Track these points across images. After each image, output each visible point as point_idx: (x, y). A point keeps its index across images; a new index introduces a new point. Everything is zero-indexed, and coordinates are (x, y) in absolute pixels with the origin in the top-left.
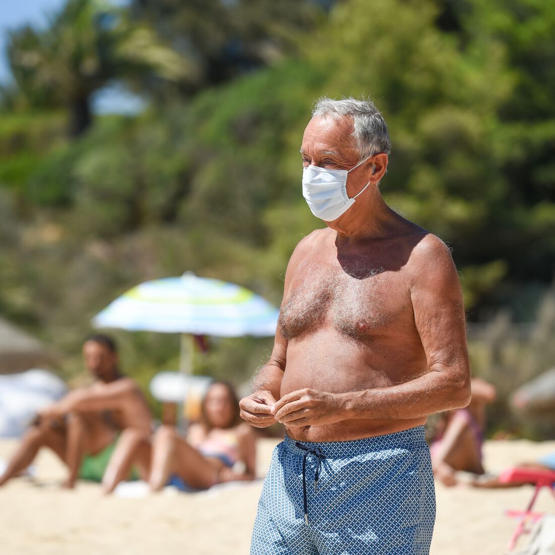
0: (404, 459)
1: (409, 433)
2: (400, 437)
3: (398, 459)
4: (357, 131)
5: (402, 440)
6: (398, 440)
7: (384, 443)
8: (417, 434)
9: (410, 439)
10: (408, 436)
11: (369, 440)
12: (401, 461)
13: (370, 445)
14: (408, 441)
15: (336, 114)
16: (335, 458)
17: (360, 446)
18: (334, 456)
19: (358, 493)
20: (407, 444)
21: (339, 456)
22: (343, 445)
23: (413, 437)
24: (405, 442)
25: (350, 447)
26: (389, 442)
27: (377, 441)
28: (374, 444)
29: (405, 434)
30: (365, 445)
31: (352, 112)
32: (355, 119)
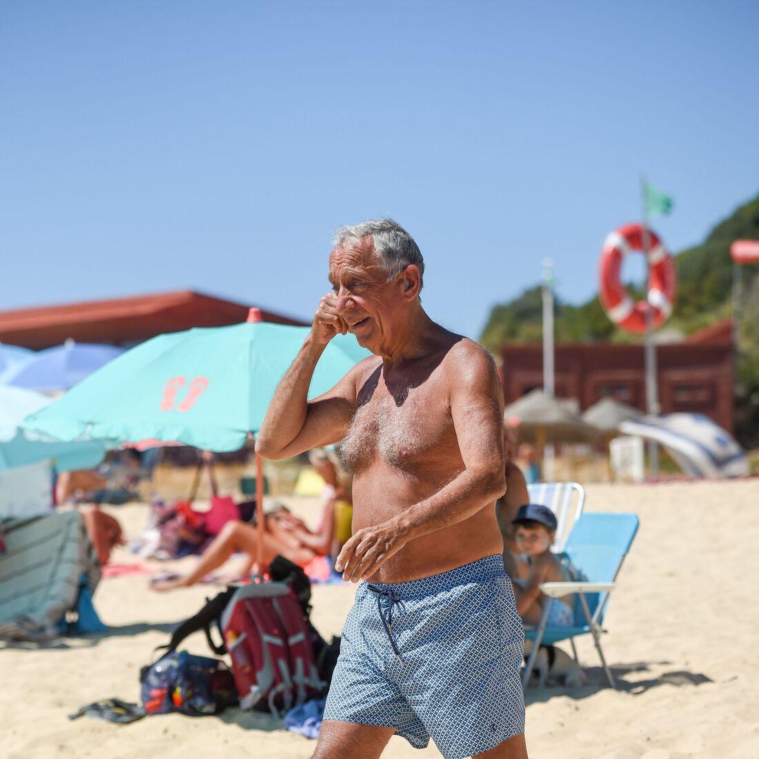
0: (477, 592)
1: (482, 564)
2: (472, 569)
3: (471, 593)
4: (378, 249)
5: (475, 572)
6: (470, 573)
7: (456, 578)
8: (491, 564)
9: (483, 569)
10: (481, 567)
11: (439, 577)
12: (474, 595)
13: (441, 582)
14: (482, 572)
15: (353, 238)
16: (407, 600)
17: (431, 584)
18: (407, 597)
19: (433, 632)
20: (481, 576)
21: (411, 597)
22: (413, 585)
23: (486, 567)
24: (478, 574)
25: (421, 586)
26: (460, 576)
27: (447, 577)
28: (446, 581)
29: (477, 565)
30: (436, 583)
31: (370, 232)
32: (374, 237)
